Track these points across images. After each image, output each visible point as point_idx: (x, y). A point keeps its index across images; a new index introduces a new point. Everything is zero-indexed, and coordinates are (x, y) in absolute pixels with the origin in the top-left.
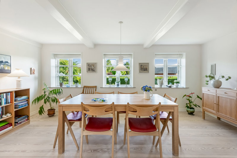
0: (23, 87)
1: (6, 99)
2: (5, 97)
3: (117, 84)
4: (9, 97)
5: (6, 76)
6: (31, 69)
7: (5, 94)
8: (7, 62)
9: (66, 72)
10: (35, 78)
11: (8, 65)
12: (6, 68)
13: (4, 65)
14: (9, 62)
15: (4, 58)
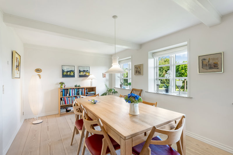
0: (93, 86)
1: (82, 92)
2: (81, 91)
3: (166, 90)
4: (83, 91)
5: (86, 79)
6: (103, 74)
7: (81, 89)
8: (88, 71)
9: (163, 74)
10: (107, 80)
11: (88, 72)
12: (87, 74)
13: (86, 72)
14: (89, 70)
15: (86, 68)
